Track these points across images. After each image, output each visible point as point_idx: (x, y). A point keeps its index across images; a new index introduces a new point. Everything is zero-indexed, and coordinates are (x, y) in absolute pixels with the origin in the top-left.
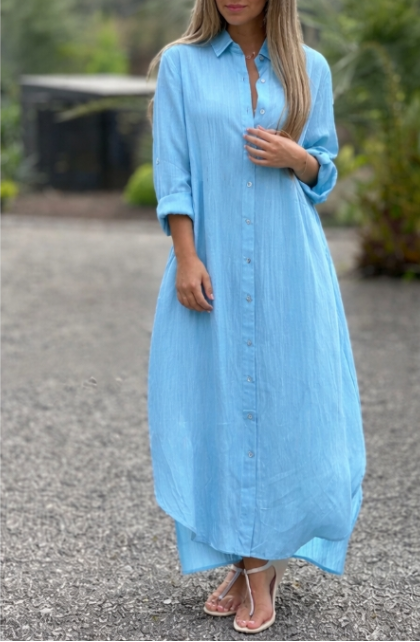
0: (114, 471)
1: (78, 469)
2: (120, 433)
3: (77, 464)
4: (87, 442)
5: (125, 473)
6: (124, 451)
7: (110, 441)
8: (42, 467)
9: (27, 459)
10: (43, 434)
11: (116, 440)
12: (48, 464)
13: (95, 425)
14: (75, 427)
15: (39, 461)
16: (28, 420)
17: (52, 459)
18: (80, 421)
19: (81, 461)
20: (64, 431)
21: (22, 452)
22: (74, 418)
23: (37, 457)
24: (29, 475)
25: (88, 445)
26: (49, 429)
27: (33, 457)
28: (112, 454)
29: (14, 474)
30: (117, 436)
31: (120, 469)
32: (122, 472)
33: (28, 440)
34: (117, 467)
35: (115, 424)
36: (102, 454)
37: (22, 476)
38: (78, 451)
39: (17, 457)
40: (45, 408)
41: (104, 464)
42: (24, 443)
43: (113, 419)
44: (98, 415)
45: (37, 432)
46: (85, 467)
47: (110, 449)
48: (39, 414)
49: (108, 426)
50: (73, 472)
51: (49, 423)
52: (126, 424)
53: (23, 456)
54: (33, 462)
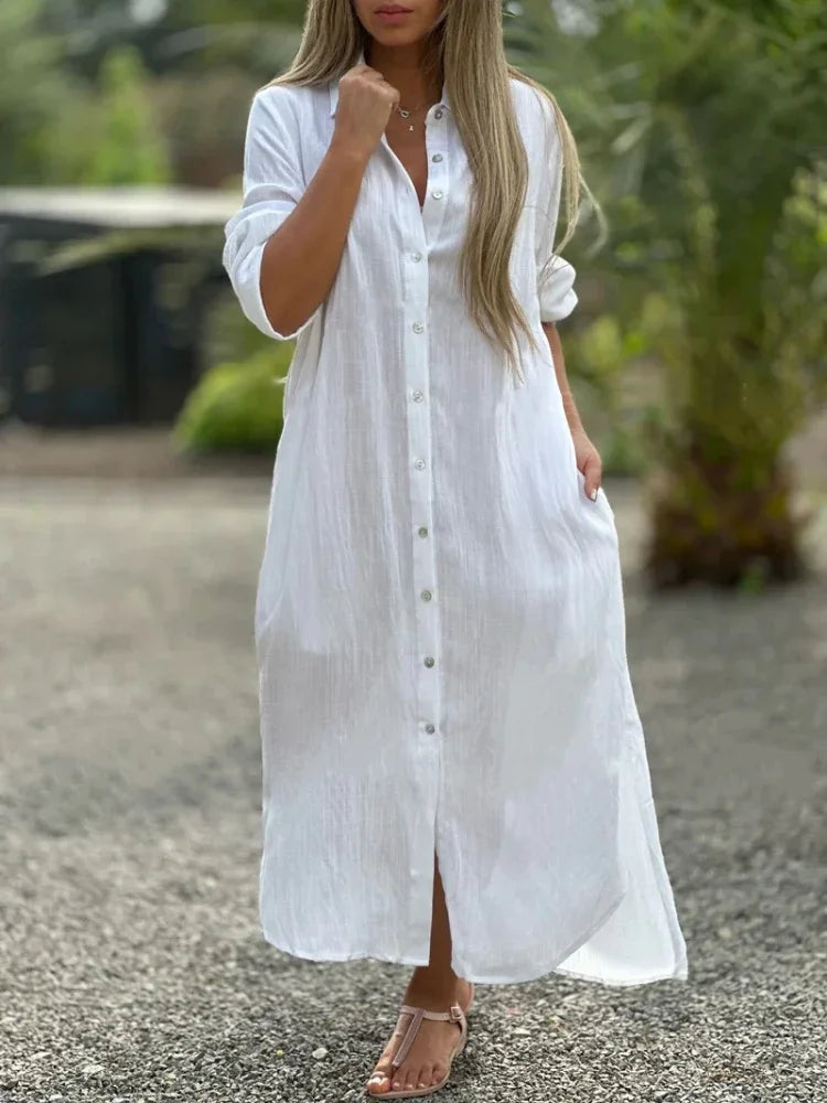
0: (209, 950)
1: (138, 947)
2: (216, 876)
3: (137, 938)
4: (152, 895)
5: (233, 955)
6: (225, 911)
7: (198, 893)
8: (63, 945)
9: (30, 931)
10: (57, 884)
11: (209, 890)
12: (75, 940)
13: (164, 862)
14: (124, 868)
15: (54, 935)
16: (24, 858)
17: (83, 930)
18: (132, 858)
19: (144, 932)
20: (101, 875)
21: (19, 917)
22: (118, 850)
23: (52, 927)
24: (38, 962)
25: (153, 902)
26: (69, 873)
27: (43, 927)
28: (204, 916)
29: (9, 959)
30: (211, 883)
31: (221, 945)
32: (227, 951)
33: (28, 895)
34: (216, 941)
35: (204, 861)
36: (183, 917)
37: (25, 963)
38: (135, 913)
39: (9, 928)
40: (57, 834)
41: (188, 937)
42: (20, 901)
43: (200, 851)
44: (168, 845)
45: (46, 880)
46: (151, 943)
47: (197, 908)
48: (45, 845)
49: (191, 866)
50: (130, 953)
51: (68, 862)
52: (226, 860)
53: (22, 927)
54: (45, 937)
